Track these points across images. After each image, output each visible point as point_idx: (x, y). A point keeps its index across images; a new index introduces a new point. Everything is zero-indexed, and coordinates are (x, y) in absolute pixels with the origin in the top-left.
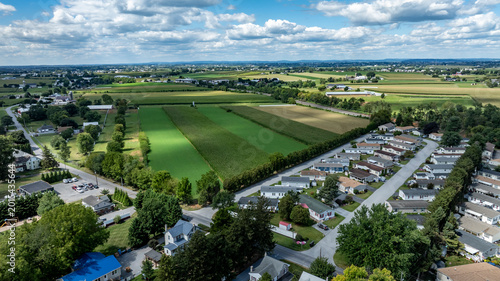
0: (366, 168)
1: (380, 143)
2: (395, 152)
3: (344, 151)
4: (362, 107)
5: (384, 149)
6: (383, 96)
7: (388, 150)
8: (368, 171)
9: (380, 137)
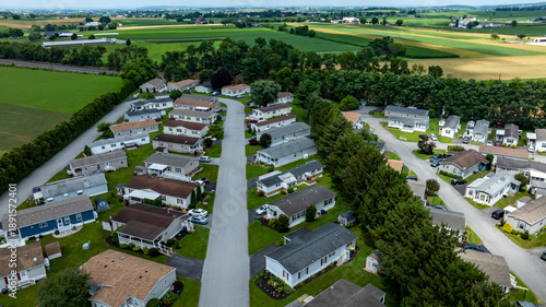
0: (153, 195)
1: (154, 116)
2: (189, 133)
3: (88, 151)
4: (105, 59)
5: (166, 130)
6: (128, 43)
7: (175, 132)
8: (158, 202)
9: (150, 106)
